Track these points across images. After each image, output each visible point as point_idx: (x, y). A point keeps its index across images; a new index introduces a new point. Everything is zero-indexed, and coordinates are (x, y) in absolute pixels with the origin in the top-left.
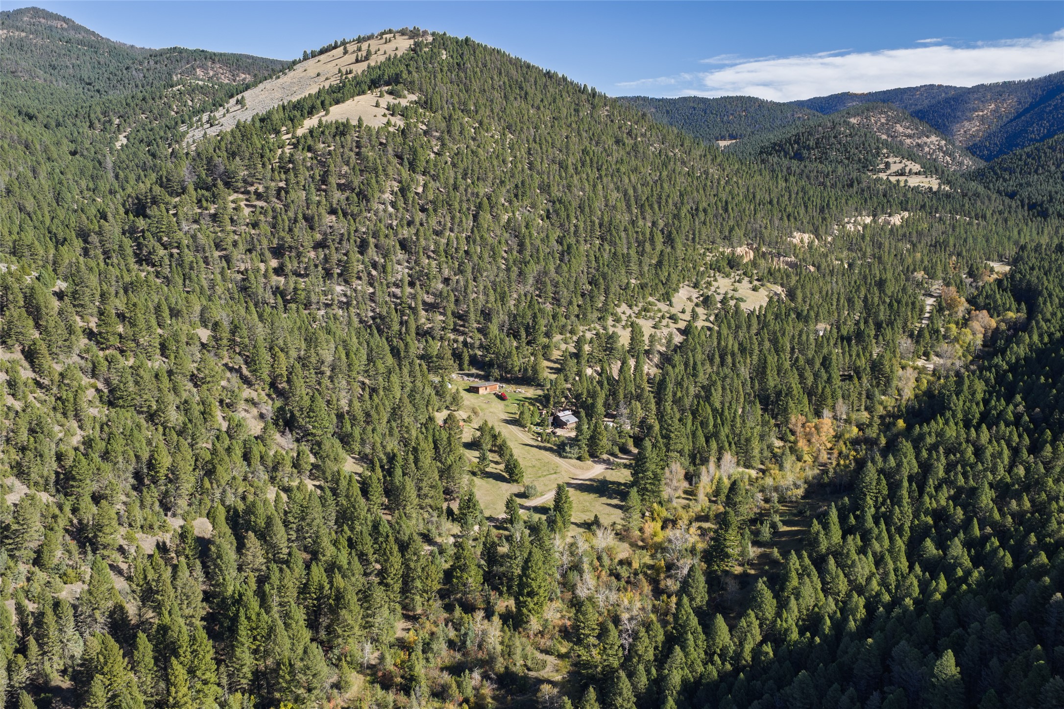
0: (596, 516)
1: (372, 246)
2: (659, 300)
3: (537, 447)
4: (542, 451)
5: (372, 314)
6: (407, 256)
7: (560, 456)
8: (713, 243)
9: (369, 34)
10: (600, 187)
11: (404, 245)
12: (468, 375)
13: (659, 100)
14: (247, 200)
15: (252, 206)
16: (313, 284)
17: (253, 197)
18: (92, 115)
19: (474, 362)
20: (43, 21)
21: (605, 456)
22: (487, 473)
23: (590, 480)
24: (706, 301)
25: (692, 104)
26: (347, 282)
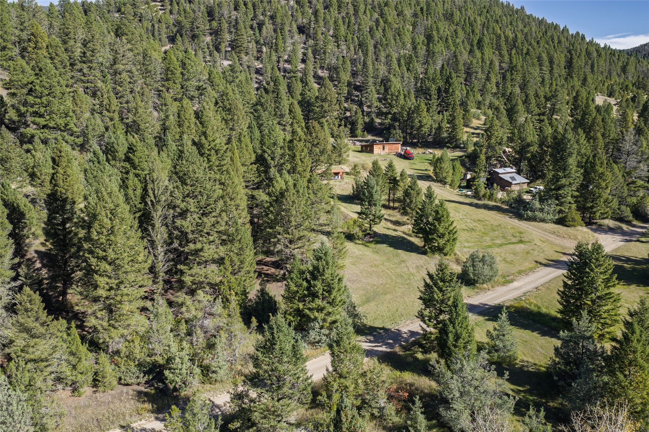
7: (520, 217)
21: (610, 223)
22: (376, 234)
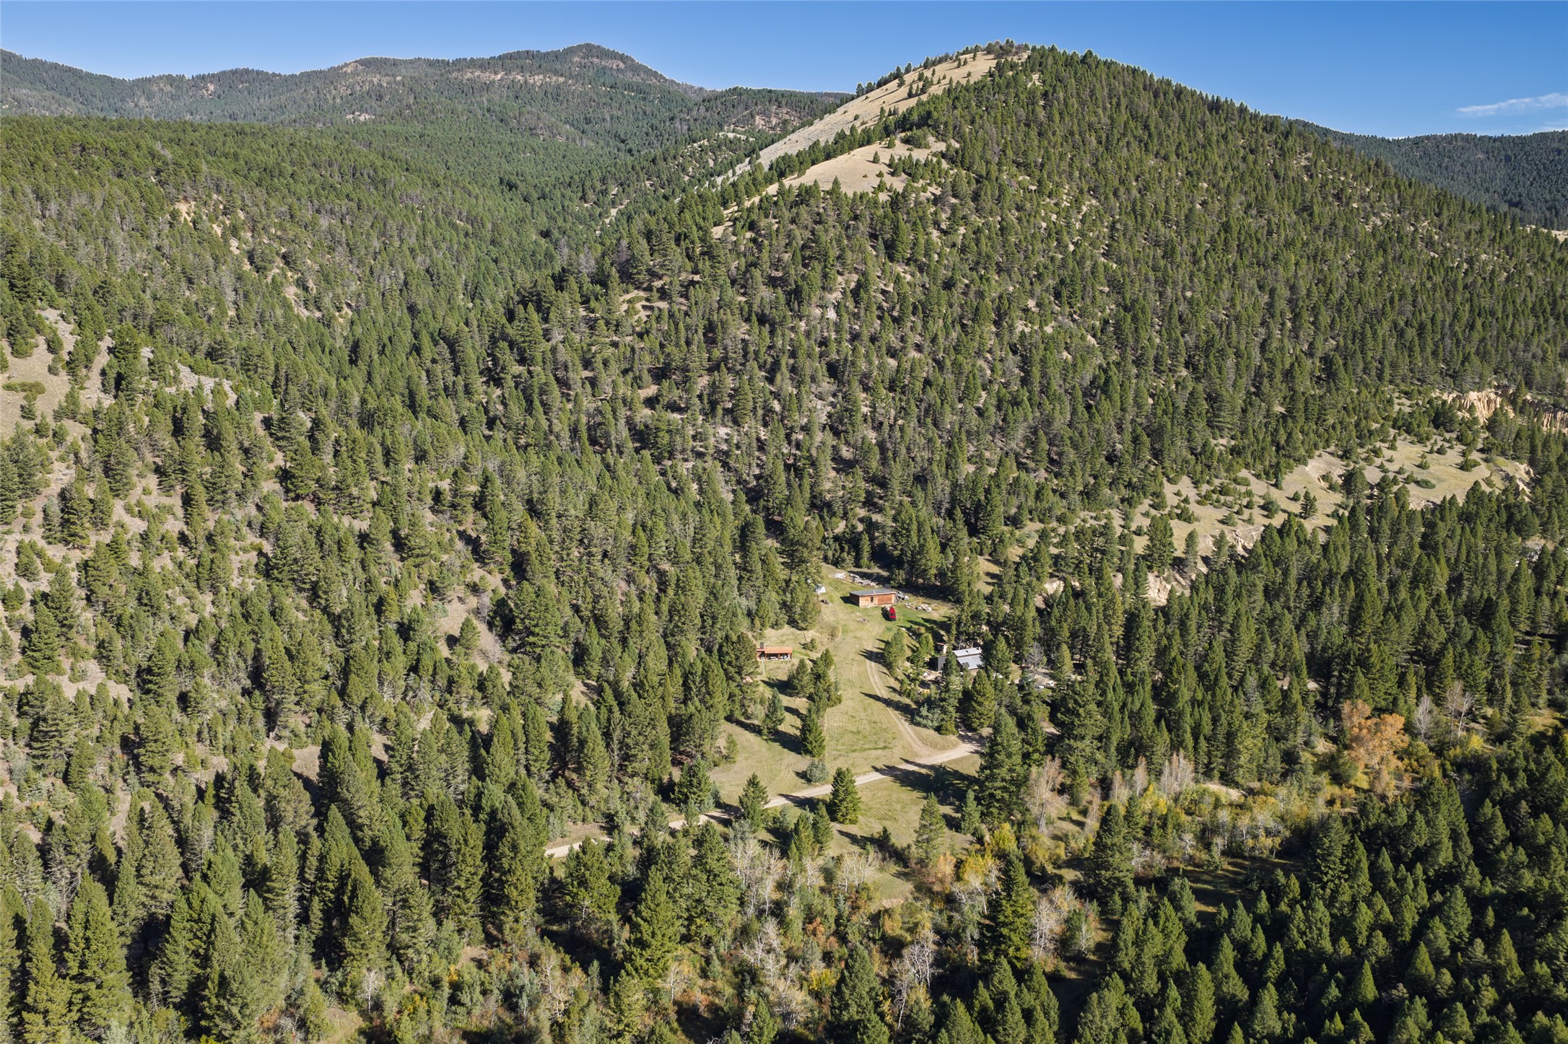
0: (885, 831)
1: (784, 368)
2: (1258, 476)
3: (888, 703)
4: (890, 710)
5: (757, 472)
6: (834, 388)
7: (912, 721)
8: (1422, 381)
9: (942, 55)
10: (1226, 283)
11: (833, 370)
12: (863, 576)
13: (1495, 140)
14: (648, 300)
15: (651, 308)
16: (686, 425)
17: (656, 295)
18: (588, 184)
19: (880, 555)
20: (596, 60)
23: (932, 767)
24: (1350, 482)
25: (1556, 145)
26: (736, 422)
